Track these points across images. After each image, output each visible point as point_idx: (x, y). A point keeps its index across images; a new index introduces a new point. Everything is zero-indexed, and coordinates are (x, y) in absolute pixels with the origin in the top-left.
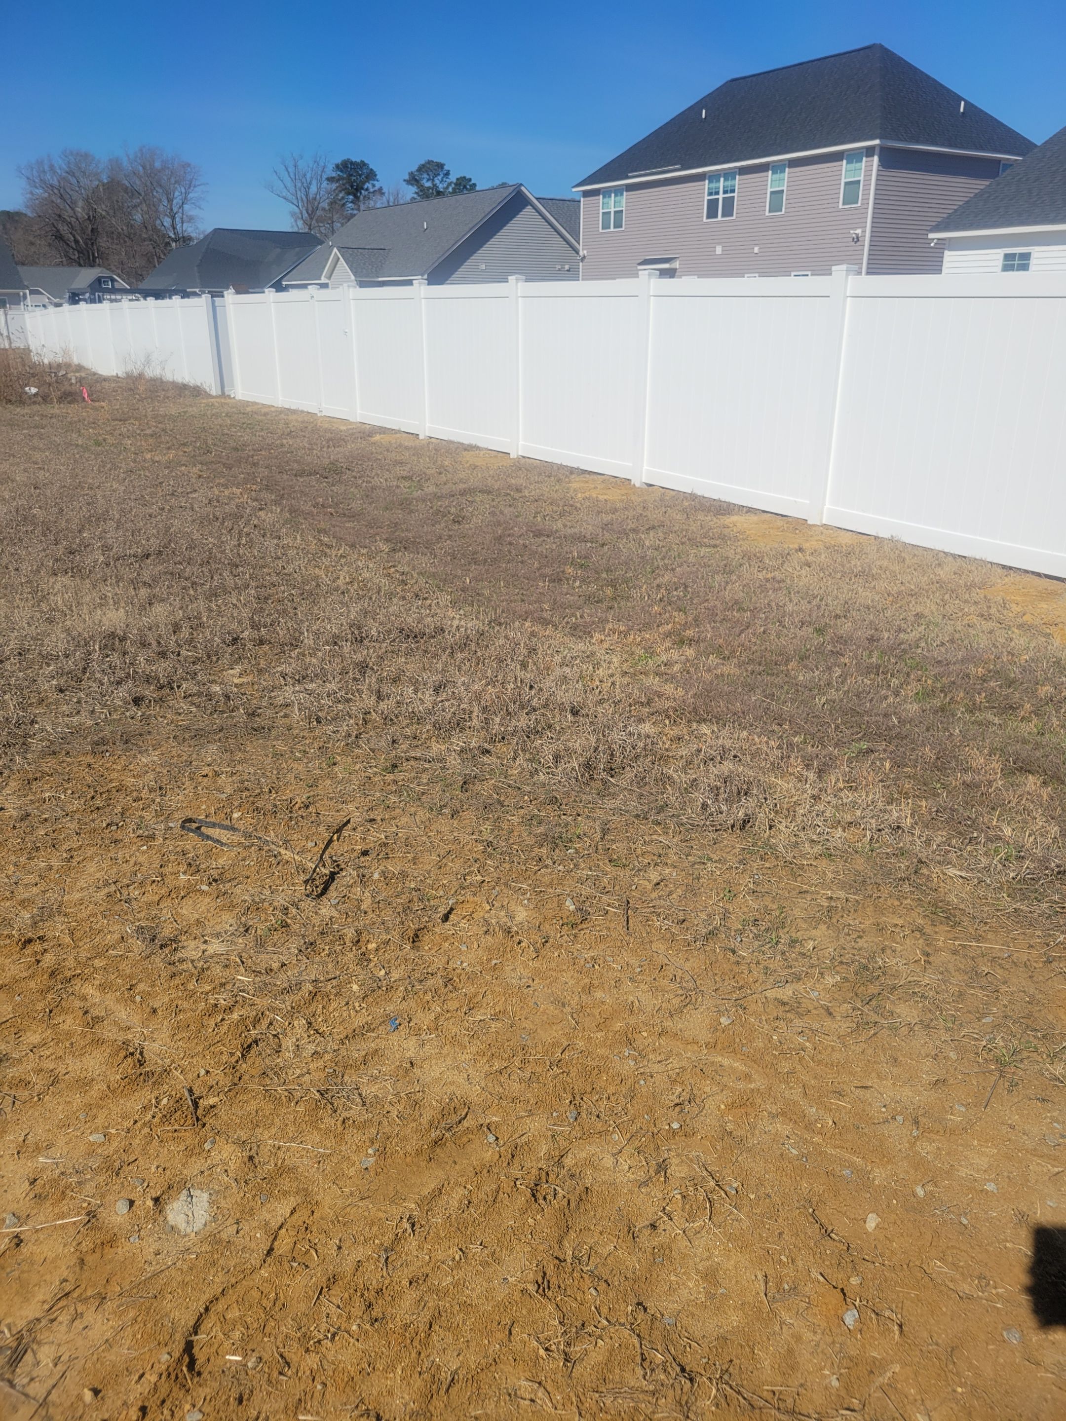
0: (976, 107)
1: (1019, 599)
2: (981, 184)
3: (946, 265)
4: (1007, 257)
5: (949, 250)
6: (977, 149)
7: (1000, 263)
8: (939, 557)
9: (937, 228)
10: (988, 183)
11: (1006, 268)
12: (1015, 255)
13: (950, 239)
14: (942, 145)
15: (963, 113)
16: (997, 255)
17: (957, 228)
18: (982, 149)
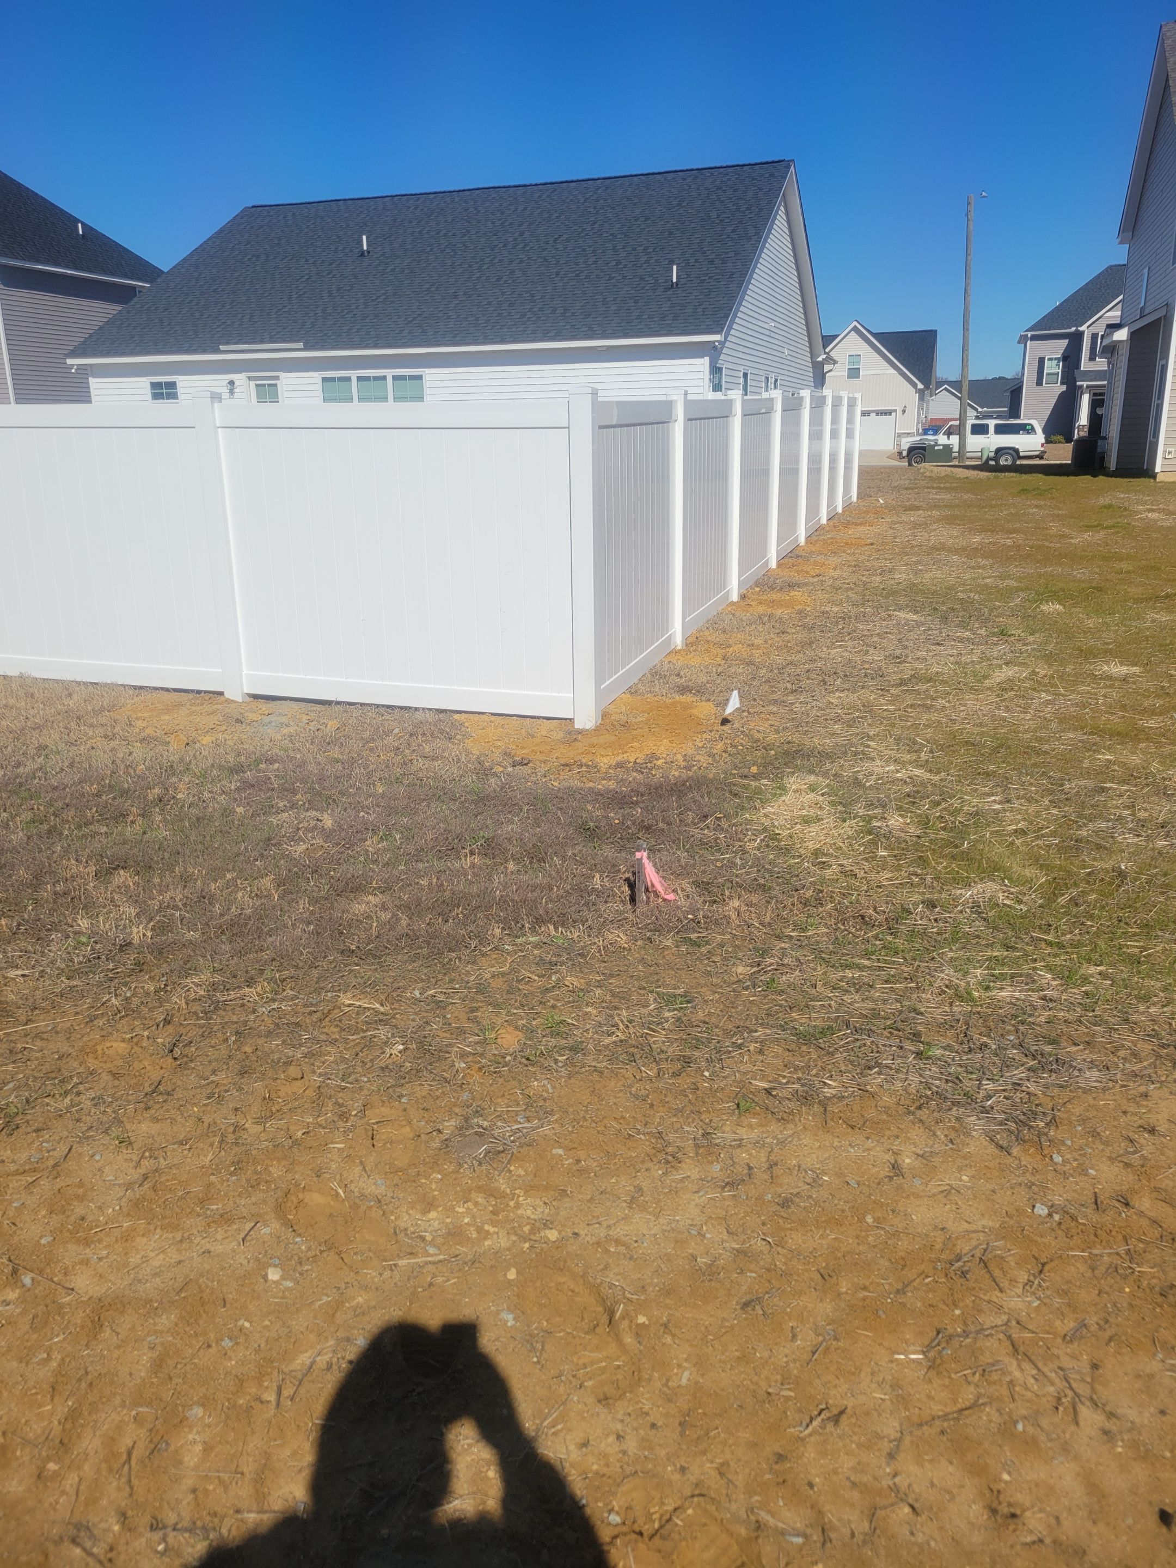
0: (96, 231)
1: (146, 715)
2: (115, 309)
3: (93, 392)
4: (154, 385)
5: (93, 377)
6: (105, 273)
7: (148, 391)
8: (68, 688)
9: (74, 353)
10: (120, 308)
11: (156, 396)
12: (161, 383)
13: (91, 365)
14: (67, 267)
15: (83, 235)
16: (143, 384)
17: (94, 355)
18: (112, 274)
